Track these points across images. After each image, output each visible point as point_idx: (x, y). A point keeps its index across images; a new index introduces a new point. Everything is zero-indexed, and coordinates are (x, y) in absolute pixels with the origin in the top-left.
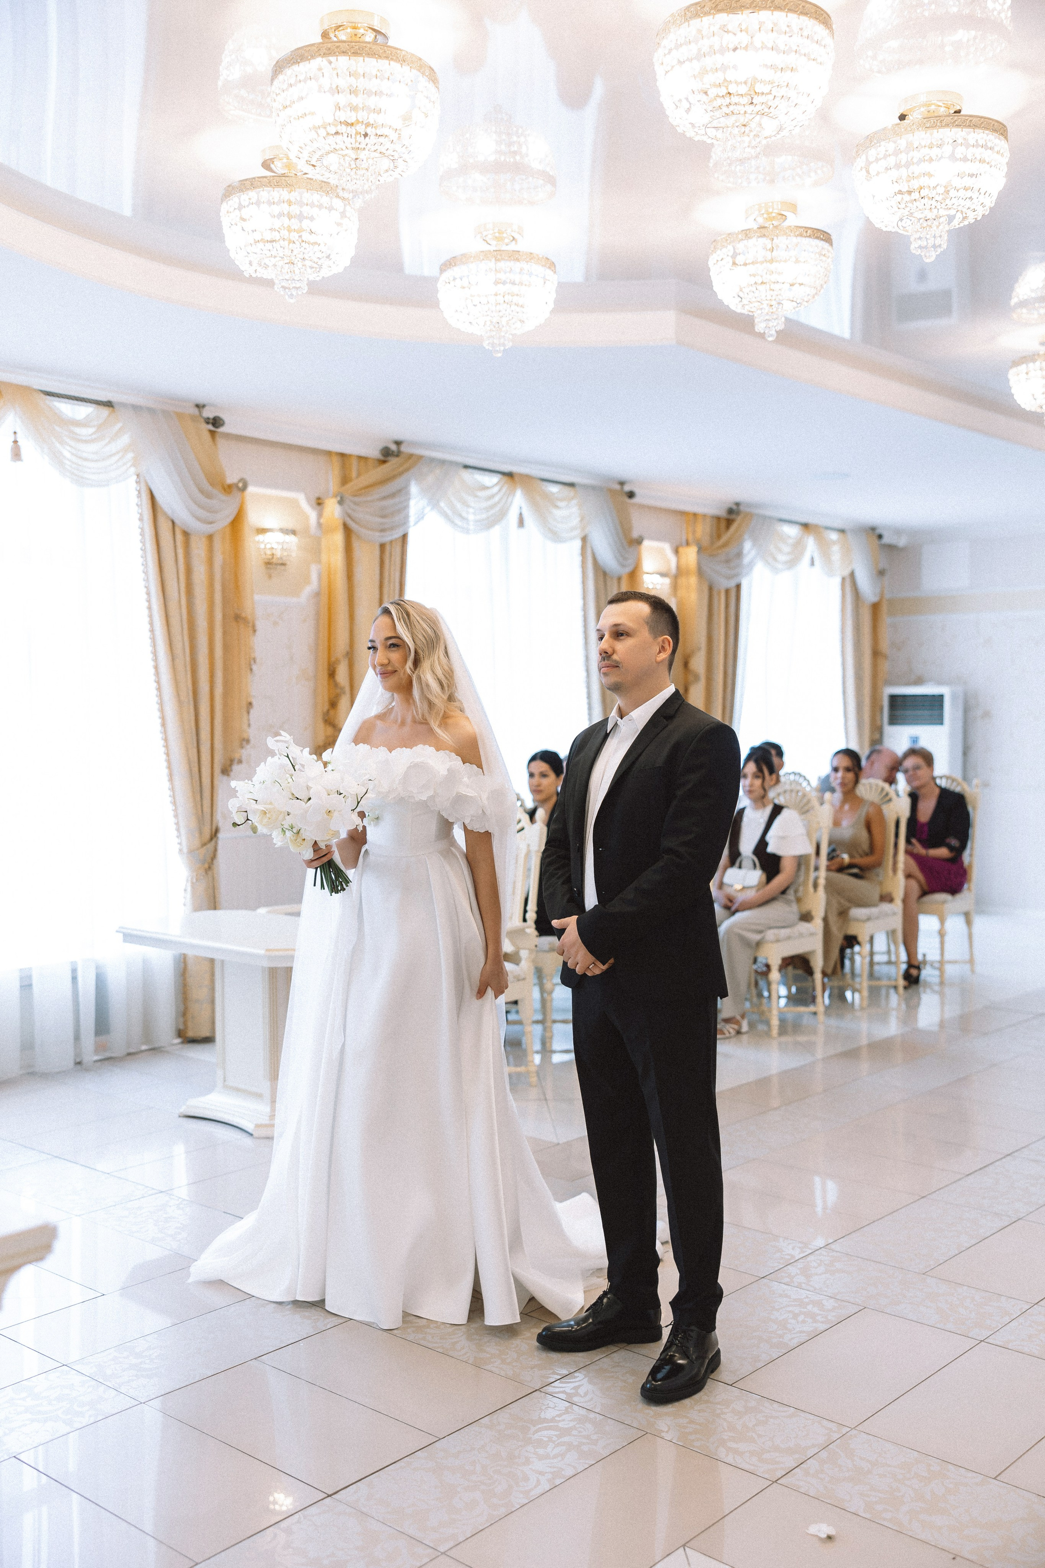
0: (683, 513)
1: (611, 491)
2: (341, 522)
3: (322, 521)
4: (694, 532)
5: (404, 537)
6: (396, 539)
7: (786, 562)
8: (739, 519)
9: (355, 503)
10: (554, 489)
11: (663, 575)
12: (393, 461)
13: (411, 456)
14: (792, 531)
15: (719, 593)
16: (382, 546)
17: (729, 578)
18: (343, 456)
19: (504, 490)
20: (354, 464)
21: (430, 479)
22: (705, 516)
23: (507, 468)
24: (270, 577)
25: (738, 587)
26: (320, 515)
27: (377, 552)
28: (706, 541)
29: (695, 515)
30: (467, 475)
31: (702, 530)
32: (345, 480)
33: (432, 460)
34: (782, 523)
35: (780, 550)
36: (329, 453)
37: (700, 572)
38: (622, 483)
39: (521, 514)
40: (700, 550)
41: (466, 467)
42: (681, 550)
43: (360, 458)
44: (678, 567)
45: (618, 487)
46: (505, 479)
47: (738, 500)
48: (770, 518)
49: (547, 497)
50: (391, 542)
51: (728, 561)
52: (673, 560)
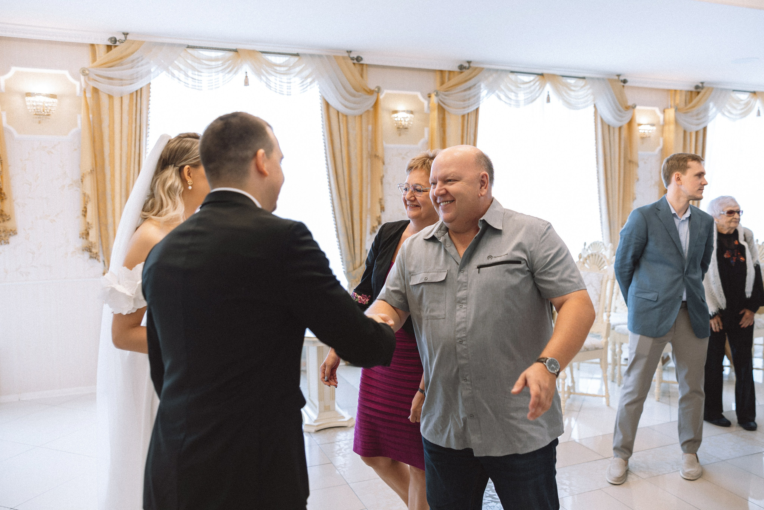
0: (669, 90)
1: (611, 81)
2: (436, 105)
3: (430, 105)
4: (675, 100)
5: (477, 110)
6: (471, 112)
7: (741, 114)
8: (703, 92)
9: (446, 95)
10: (572, 81)
11: (653, 125)
12: (466, 72)
13: (476, 68)
14: (744, 97)
15: (691, 133)
16: (463, 116)
17: (698, 125)
18: (441, 71)
19: (537, 83)
20: (447, 75)
21: (491, 79)
22: (681, 91)
23: (540, 72)
24: (400, 135)
25: (705, 129)
26: (429, 103)
27: (460, 120)
28: (682, 105)
29: (675, 91)
30: (512, 76)
31: (680, 100)
32: (442, 83)
33: (489, 70)
34: (735, 92)
35: (735, 108)
36: (434, 71)
37: (676, 122)
38: (619, 76)
39: (548, 95)
40: (677, 110)
41: (512, 72)
42: (666, 111)
43: (450, 72)
44: (664, 120)
45: (617, 78)
46: (538, 77)
47: (702, 80)
48: (726, 90)
49: (568, 86)
50: (468, 114)
51: (697, 115)
52: (661, 117)
